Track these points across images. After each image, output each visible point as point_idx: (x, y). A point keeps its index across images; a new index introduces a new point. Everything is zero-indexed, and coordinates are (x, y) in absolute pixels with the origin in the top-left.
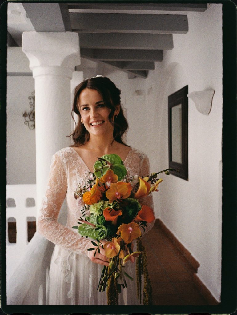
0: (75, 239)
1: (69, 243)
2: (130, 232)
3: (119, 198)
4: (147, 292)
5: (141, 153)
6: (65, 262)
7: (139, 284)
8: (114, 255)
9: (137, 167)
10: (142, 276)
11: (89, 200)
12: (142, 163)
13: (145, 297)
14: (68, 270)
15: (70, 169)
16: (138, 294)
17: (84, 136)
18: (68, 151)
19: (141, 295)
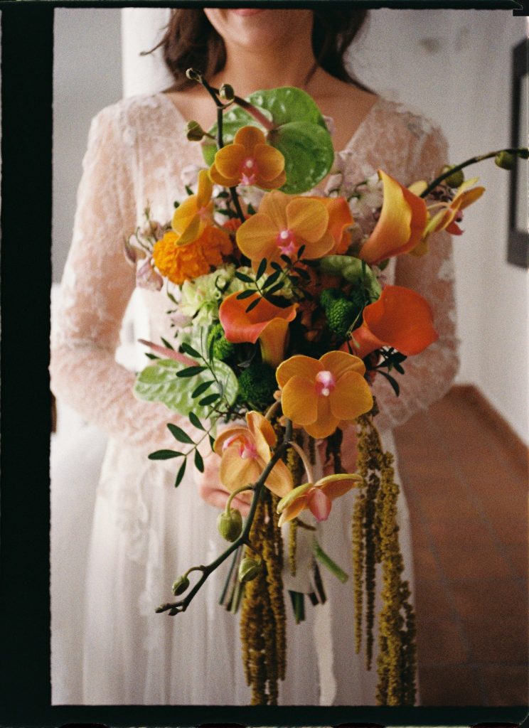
0: (156, 415)
1: (134, 429)
2: (325, 392)
3: (287, 253)
4: (392, 633)
5: (419, 114)
6: (129, 493)
7: (365, 597)
8: (253, 479)
9: (399, 166)
10: (379, 568)
11: (171, 261)
12: (418, 149)
13: (385, 648)
14: (140, 523)
15: (146, 165)
16: (359, 636)
17: (205, 50)
18: (145, 103)
19: (370, 641)
